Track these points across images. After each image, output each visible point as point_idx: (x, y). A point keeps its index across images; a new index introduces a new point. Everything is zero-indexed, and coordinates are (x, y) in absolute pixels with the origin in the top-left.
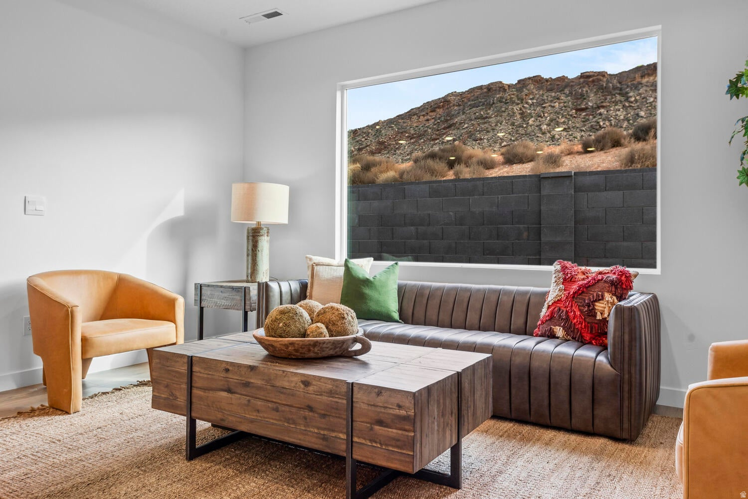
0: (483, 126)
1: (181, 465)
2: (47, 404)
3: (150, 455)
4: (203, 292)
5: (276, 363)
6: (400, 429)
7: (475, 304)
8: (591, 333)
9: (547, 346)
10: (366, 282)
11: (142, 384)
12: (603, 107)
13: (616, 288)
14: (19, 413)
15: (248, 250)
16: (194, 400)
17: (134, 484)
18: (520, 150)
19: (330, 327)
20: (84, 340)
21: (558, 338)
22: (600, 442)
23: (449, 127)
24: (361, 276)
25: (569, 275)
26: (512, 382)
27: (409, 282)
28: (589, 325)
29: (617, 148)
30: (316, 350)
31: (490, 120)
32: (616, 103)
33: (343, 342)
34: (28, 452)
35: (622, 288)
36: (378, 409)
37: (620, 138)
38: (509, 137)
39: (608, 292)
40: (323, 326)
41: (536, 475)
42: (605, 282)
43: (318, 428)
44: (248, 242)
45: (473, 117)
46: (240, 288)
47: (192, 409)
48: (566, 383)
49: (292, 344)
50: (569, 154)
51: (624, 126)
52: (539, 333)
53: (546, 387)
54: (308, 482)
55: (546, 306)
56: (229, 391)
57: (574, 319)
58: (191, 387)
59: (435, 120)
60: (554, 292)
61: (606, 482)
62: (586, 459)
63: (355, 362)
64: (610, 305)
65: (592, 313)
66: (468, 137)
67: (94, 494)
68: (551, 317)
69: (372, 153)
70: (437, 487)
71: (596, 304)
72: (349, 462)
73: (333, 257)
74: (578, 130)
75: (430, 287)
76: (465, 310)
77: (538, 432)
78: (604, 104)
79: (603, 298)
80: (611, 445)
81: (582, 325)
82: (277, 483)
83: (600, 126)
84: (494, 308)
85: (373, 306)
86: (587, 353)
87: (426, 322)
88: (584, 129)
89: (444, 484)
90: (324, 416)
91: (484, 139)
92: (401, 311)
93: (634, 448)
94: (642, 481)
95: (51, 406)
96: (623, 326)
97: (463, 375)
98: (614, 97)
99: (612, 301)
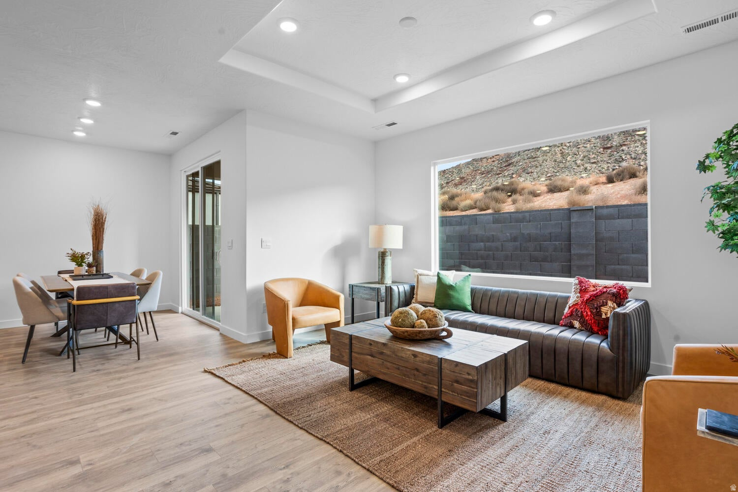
0: (533, 163)
1: (346, 394)
2: (276, 352)
3: (330, 386)
4: (354, 289)
5: (398, 342)
6: (469, 387)
7: (521, 303)
8: (598, 326)
9: (568, 334)
10: (451, 287)
11: (322, 343)
12: (625, 145)
13: (616, 298)
14: (263, 356)
15: (379, 265)
16: (352, 359)
17: (324, 402)
18: (559, 183)
19: (429, 322)
20: (294, 319)
21: (575, 328)
22: (602, 398)
23: (509, 165)
24: (447, 283)
25: (584, 287)
26: (543, 356)
27: (478, 287)
28: (597, 321)
29: (634, 179)
30: (420, 335)
31: (538, 159)
32: (635, 142)
33: (436, 331)
34: (271, 379)
35: (621, 298)
36: (456, 374)
37: (636, 172)
38: (553, 170)
39: (610, 300)
40: (424, 321)
41: (556, 417)
42: (609, 293)
43: (422, 381)
44: (379, 260)
45: (526, 157)
46: (375, 288)
47: (352, 363)
48: (579, 359)
49: (407, 331)
50: (596, 185)
51: (642, 158)
52: (563, 324)
53: (566, 361)
54: (416, 410)
55: (568, 307)
56: (372, 356)
57: (587, 316)
58: (351, 351)
59: (499, 161)
60: (574, 298)
61: (602, 425)
62: (590, 409)
63: (443, 343)
64: (611, 309)
65: (599, 314)
66: (523, 171)
67: (305, 405)
68: (571, 314)
69: (456, 185)
70: (492, 419)
71: (602, 308)
72: (439, 403)
73: (430, 270)
74: (605, 163)
75: (491, 290)
76: (514, 306)
77: (560, 388)
78: (626, 143)
79: (607, 304)
80: (610, 402)
81: (592, 321)
82: (399, 408)
83: (623, 159)
84: (533, 305)
85: (455, 302)
86: (595, 340)
87: (489, 313)
88: (610, 162)
89: (496, 418)
90: (425, 375)
91: (534, 172)
92: (473, 305)
93: (626, 404)
94: (628, 427)
95: (278, 353)
96: (618, 325)
97: (508, 356)
98: (633, 137)
99: (613, 306)
